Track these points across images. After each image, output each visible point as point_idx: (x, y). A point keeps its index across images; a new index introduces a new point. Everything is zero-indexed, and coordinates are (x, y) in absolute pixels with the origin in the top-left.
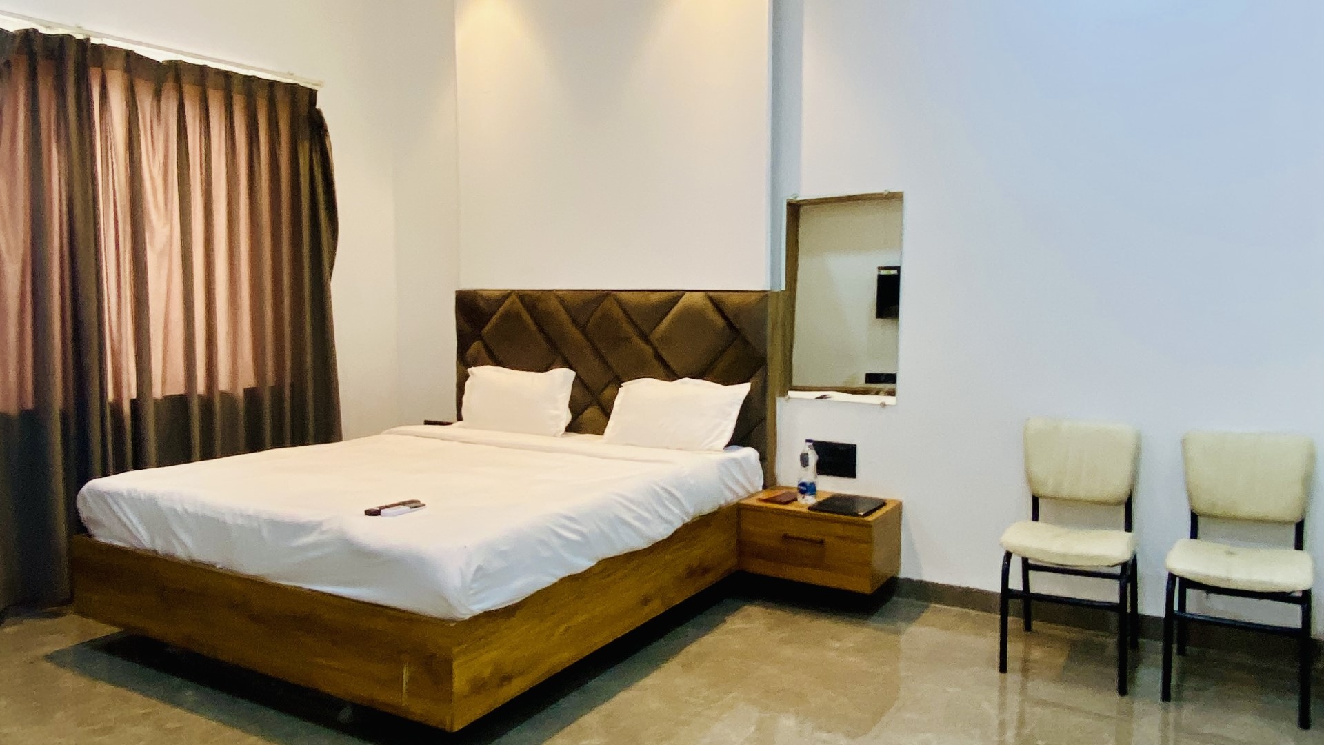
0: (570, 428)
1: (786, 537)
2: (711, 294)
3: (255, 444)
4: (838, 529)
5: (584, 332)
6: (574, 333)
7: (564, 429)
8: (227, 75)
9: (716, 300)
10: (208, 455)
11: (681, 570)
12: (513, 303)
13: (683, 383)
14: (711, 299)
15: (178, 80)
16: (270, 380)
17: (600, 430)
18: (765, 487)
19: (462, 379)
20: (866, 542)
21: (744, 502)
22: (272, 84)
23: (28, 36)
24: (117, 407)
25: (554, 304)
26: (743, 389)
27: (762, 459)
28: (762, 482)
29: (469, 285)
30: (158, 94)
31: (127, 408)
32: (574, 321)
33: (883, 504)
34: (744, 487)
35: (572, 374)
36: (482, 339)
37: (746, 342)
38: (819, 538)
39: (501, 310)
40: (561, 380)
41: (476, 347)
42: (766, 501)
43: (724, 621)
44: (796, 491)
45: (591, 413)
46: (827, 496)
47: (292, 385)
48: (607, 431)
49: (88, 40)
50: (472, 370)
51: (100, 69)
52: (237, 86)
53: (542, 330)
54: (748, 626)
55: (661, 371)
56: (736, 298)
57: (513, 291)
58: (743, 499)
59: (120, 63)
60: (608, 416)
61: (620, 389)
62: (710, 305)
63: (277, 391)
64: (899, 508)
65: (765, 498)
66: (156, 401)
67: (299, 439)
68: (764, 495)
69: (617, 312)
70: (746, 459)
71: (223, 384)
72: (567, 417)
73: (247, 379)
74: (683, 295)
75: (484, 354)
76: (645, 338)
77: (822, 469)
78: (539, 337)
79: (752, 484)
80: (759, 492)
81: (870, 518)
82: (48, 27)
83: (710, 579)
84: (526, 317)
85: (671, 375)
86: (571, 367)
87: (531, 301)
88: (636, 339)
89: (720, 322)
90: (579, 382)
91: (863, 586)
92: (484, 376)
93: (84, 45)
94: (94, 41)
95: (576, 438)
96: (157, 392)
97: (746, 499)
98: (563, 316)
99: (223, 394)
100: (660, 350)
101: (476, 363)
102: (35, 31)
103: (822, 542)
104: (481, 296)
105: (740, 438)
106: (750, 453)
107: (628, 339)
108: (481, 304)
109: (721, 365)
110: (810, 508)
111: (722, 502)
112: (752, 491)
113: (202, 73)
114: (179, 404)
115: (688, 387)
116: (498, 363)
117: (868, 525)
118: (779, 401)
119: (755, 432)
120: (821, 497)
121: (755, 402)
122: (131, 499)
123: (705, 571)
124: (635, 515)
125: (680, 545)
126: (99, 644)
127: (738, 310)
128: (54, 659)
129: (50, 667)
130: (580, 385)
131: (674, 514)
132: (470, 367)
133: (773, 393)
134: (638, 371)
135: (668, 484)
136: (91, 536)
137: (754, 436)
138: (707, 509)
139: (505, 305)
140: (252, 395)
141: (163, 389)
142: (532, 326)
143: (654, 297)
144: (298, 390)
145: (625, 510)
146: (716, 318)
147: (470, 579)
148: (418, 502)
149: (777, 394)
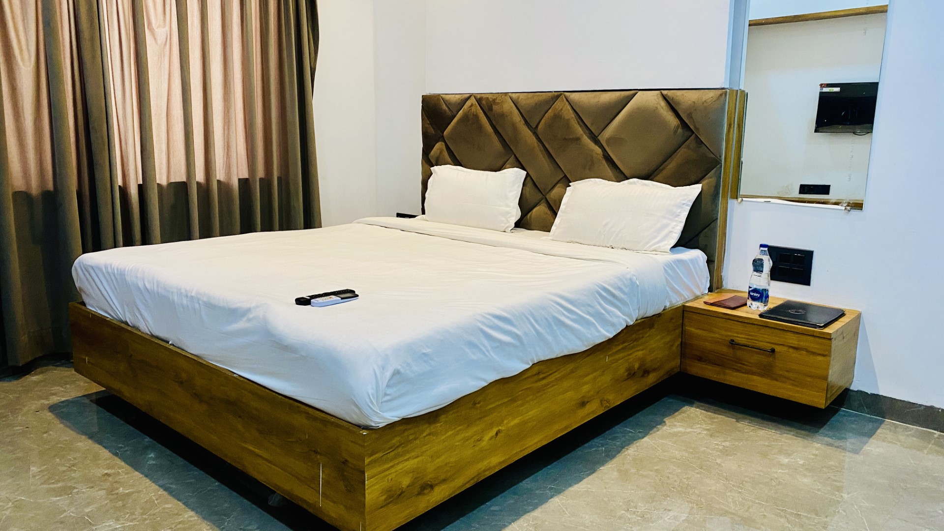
0: (519, 224)
1: (732, 343)
2: (665, 92)
3: (247, 228)
4: (793, 340)
5: (535, 134)
6: (527, 134)
7: (513, 225)
9: (670, 99)
10: (206, 233)
11: (622, 371)
12: (472, 105)
13: (631, 183)
14: (665, 98)
16: (260, 173)
17: (547, 228)
18: (710, 290)
19: (427, 175)
20: (824, 355)
21: (687, 305)
24: (124, 191)
25: (508, 106)
26: (693, 191)
27: (710, 262)
28: (708, 285)
29: (434, 89)
31: (134, 191)
32: (527, 123)
33: (842, 314)
34: (688, 289)
35: (526, 172)
36: (442, 139)
37: (700, 142)
38: (769, 347)
39: (460, 111)
40: (513, 179)
41: (439, 146)
42: (712, 304)
43: (662, 423)
44: (746, 295)
45: (540, 210)
46: (779, 303)
47: (279, 179)
48: (553, 228)
50: (435, 169)
53: (498, 132)
54: (689, 430)
55: (609, 171)
56: (693, 96)
57: (470, 94)
58: (687, 302)
60: (555, 214)
61: (569, 189)
62: (663, 103)
63: (266, 183)
64: (859, 316)
65: (712, 302)
66: (160, 186)
67: (287, 225)
68: (713, 298)
69: (569, 114)
70: (693, 261)
71: (219, 174)
72: (516, 214)
73: (241, 171)
74: (636, 93)
75: (446, 154)
76: (595, 139)
77: (776, 275)
78: (495, 138)
79: (698, 287)
80: (705, 295)
81: (829, 330)
83: (651, 379)
84: (484, 120)
85: (621, 177)
86: (524, 169)
87: (489, 105)
88: (587, 140)
89: (673, 121)
90: (528, 180)
91: (820, 401)
92: (444, 173)
95: (523, 233)
96: (161, 178)
97: (692, 301)
98: (517, 118)
99: (220, 183)
100: (608, 150)
101: (439, 162)
103: (773, 351)
104: (444, 100)
105: (687, 240)
106: (697, 256)
107: (578, 139)
108: (444, 107)
109: (672, 165)
110: (761, 316)
111: (668, 305)
112: (698, 293)
114: (181, 189)
115: (636, 187)
116: (457, 162)
117: (828, 338)
118: (732, 204)
119: (702, 235)
120: (771, 305)
121: (706, 202)
122: (108, 273)
123: (646, 372)
124: (574, 317)
125: (621, 347)
126: (94, 397)
127: (693, 109)
128: (53, 408)
129: (49, 416)
130: (530, 184)
131: (618, 317)
132: (433, 166)
133: (725, 197)
134: (587, 171)
135: (612, 286)
136: (84, 304)
137: (701, 239)
138: (650, 313)
139: (466, 107)
140: (244, 183)
141: (168, 177)
142: (489, 129)
143: (606, 98)
144: (284, 181)
145: (565, 313)
146: (670, 117)
147: (384, 385)
148: (352, 292)
149: (729, 196)
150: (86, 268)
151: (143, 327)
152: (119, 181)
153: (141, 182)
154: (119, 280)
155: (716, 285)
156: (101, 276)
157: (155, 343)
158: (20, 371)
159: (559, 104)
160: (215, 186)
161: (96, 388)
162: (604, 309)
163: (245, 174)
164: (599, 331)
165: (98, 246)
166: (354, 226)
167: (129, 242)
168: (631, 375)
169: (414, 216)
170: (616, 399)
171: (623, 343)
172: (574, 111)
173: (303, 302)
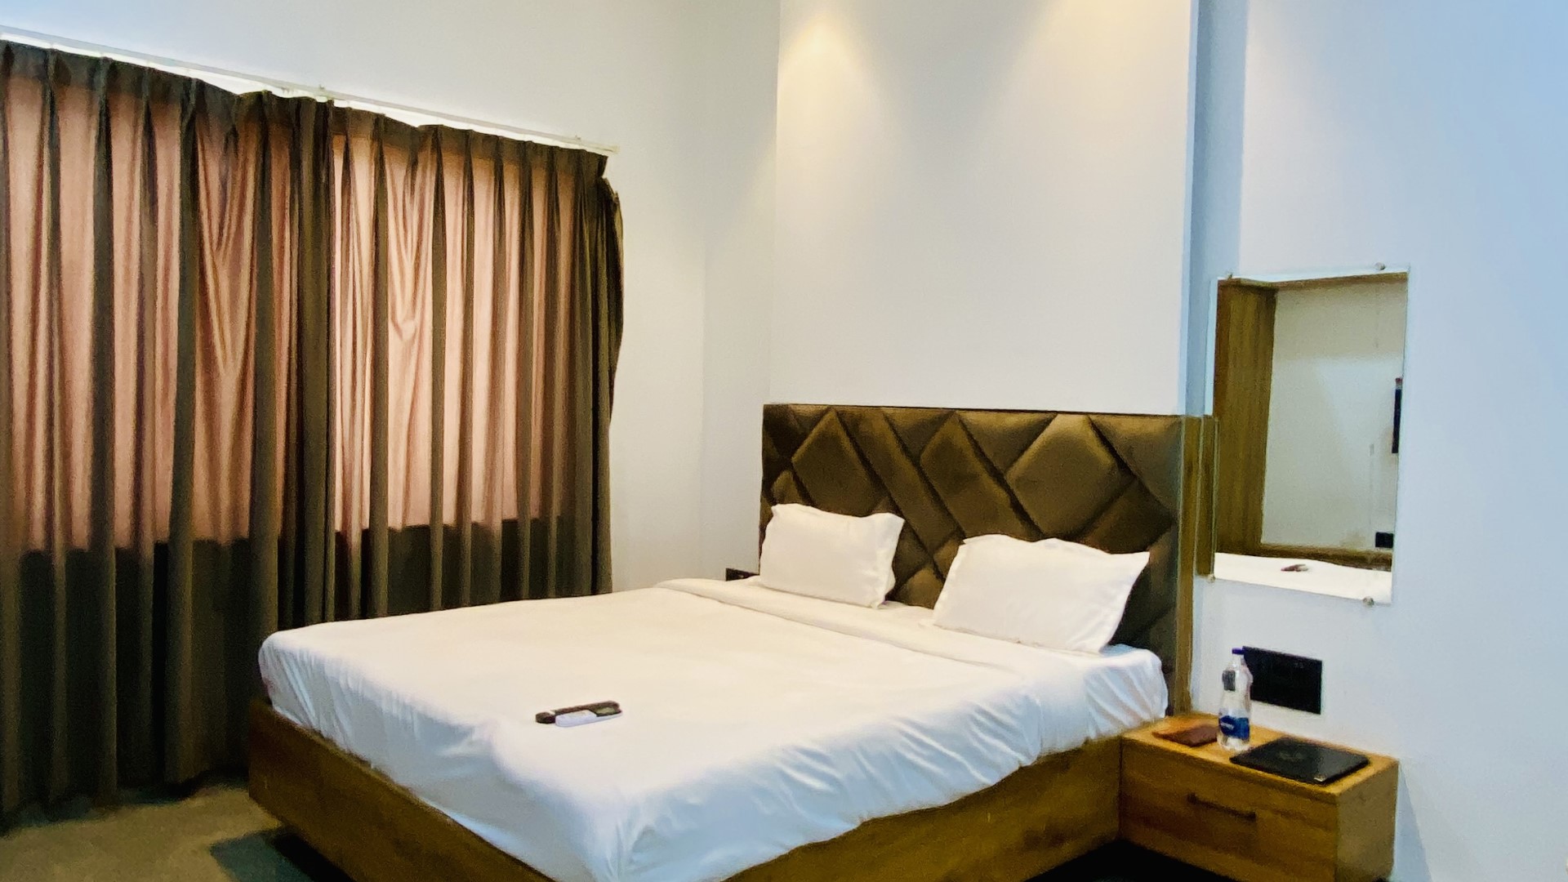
0: (891, 597)
1: (1192, 799)
2: (1094, 418)
3: (510, 591)
4: (1279, 800)
5: (916, 462)
6: (905, 465)
7: (882, 598)
9: (1100, 426)
12: (830, 423)
13: (1049, 546)
14: (1094, 426)
16: (534, 512)
17: (930, 603)
18: (1169, 712)
19: (766, 517)
20: (1327, 828)
21: (1127, 736)
24: (342, 538)
25: (880, 426)
26: (1137, 562)
27: (1167, 670)
28: (1165, 705)
29: (779, 398)
31: (355, 539)
32: (905, 449)
33: (1363, 762)
34: (1129, 711)
35: (900, 522)
36: (789, 466)
37: (1144, 492)
38: (1247, 809)
39: (815, 431)
40: (884, 528)
41: (784, 476)
42: (1166, 737)
44: (1215, 723)
45: (924, 576)
46: (1271, 738)
48: (938, 605)
50: (778, 509)
53: (865, 462)
55: (1018, 525)
56: (1132, 425)
57: (828, 409)
58: (1129, 730)
60: (944, 580)
61: (961, 547)
62: (1093, 434)
63: (540, 526)
64: (1391, 772)
65: (1167, 733)
66: (392, 531)
67: (567, 588)
68: (1165, 727)
69: (961, 440)
70: (1137, 669)
71: (476, 514)
72: (887, 581)
73: (507, 508)
74: (1052, 419)
75: (793, 488)
76: (999, 477)
77: (1259, 692)
78: (861, 471)
79: (1145, 707)
80: (1157, 720)
81: (1334, 789)
84: (846, 443)
85: (1034, 533)
86: (901, 516)
88: (987, 481)
89: (1106, 459)
90: (906, 533)
92: (792, 515)
95: (899, 610)
96: (395, 519)
97: (1134, 730)
98: (892, 442)
99: (475, 525)
100: (1017, 493)
101: (783, 500)
103: (1252, 817)
104: (794, 414)
105: (1130, 633)
106: (1145, 660)
107: (974, 478)
108: (793, 423)
109: (1108, 520)
110: (1235, 760)
111: (1092, 735)
112: (1146, 717)
114: (421, 535)
115: (1055, 551)
116: (808, 500)
117: (1331, 800)
118: (1198, 582)
119: (1153, 630)
120: (1256, 741)
121: (1155, 579)
122: (303, 662)
123: (1058, 839)
125: (1012, 799)
126: (273, 836)
127: (1131, 443)
128: (217, 850)
129: (210, 861)
130: (908, 535)
131: (1003, 754)
132: (775, 504)
133: (1188, 570)
134: (986, 523)
135: (993, 706)
136: (269, 702)
137: (1153, 634)
138: (1062, 745)
139: (822, 424)
140: (510, 527)
141: (405, 518)
142: (852, 454)
143: (1012, 420)
144: (567, 522)
146: (1101, 453)
147: (631, 843)
148: (615, 705)
149: (1194, 571)
150: (278, 654)
152: (338, 526)
153: (366, 525)
155: (1179, 705)
156: (294, 666)
157: (352, 768)
159: (948, 427)
160: (468, 532)
161: (274, 824)
163: (511, 513)
164: (969, 775)
165: (296, 618)
166: (657, 593)
167: (343, 615)
168: (1032, 842)
169: (747, 575)
171: (1014, 796)
172: (970, 436)
173: (545, 719)
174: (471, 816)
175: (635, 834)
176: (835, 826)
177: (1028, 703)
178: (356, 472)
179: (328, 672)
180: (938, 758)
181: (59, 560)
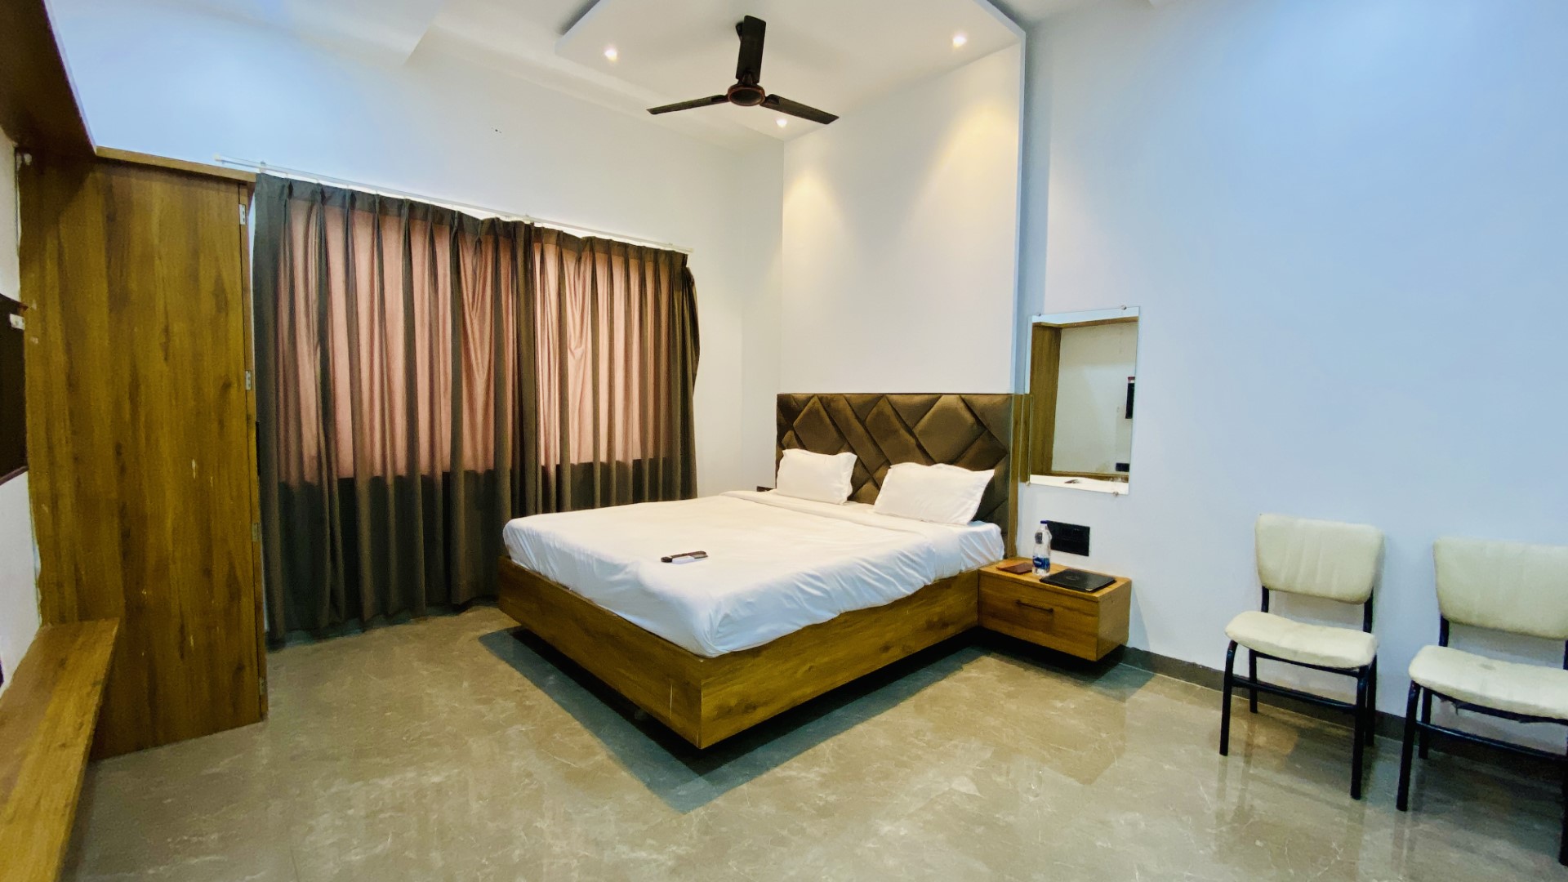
0: (851, 498)
1: (1019, 603)
2: (963, 396)
3: (638, 498)
4: (1068, 602)
5: (862, 423)
6: (859, 428)
7: (846, 499)
8: (626, 246)
9: (966, 401)
10: (606, 503)
11: (922, 623)
12: (814, 403)
13: (938, 468)
14: (963, 400)
15: (592, 250)
16: (650, 454)
17: (872, 502)
18: (1005, 557)
19: (780, 457)
20: (1092, 616)
21: (982, 569)
22: (656, 252)
23: (494, 223)
24: (545, 469)
25: (843, 404)
26: (988, 475)
27: (1004, 534)
28: (1003, 553)
29: (787, 390)
30: (579, 260)
31: (552, 470)
32: (857, 417)
33: (1112, 581)
34: (981, 554)
35: (855, 457)
36: (793, 429)
37: (991, 436)
38: (1047, 606)
39: (806, 408)
40: (845, 461)
41: (789, 434)
42: (1003, 570)
43: (960, 668)
44: (1031, 562)
45: (868, 487)
46: (1062, 570)
47: (664, 460)
48: (877, 502)
49: (533, 224)
50: (786, 452)
51: (540, 244)
52: (631, 253)
53: (834, 424)
54: (981, 676)
55: (921, 457)
56: (985, 400)
57: (813, 396)
58: (983, 567)
59: (553, 239)
60: (879, 489)
61: (889, 470)
62: (962, 405)
63: (654, 463)
64: (1128, 585)
65: (1003, 567)
66: (573, 465)
67: (669, 496)
68: (1003, 565)
69: (888, 411)
70: (987, 533)
71: (619, 456)
72: (848, 490)
73: (636, 453)
74: (940, 397)
75: (794, 441)
76: (910, 432)
77: (1056, 545)
78: (831, 427)
79: (991, 553)
80: (999, 561)
81: (1097, 595)
82: (506, 216)
83: (951, 631)
84: (823, 413)
85: (930, 461)
86: (854, 452)
87: (827, 402)
88: (903, 432)
89: (969, 418)
90: (859, 462)
91: (1091, 655)
92: (793, 455)
93: (529, 228)
94: (537, 225)
95: (855, 505)
96: (574, 459)
97: (986, 566)
98: (849, 412)
99: (618, 463)
100: (920, 440)
101: (789, 447)
102: (498, 219)
103: (1051, 611)
104: (794, 399)
105: (985, 513)
106: (992, 529)
107: (896, 432)
108: (794, 403)
109: (971, 453)
110: (1042, 581)
111: (964, 569)
112: (993, 559)
113: (608, 246)
114: (588, 468)
115: (942, 471)
116: (803, 447)
117: (1095, 601)
118: (1022, 486)
119: (997, 511)
120: (1053, 571)
121: (998, 486)
122: (529, 535)
123: (945, 625)
124: (876, 577)
125: (920, 603)
126: (512, 632)
127: (985, 409)
128: (484, 639)
129: (479, 645)
130: (860, 465)
131: (915, 577)
132: (784, 449)
133: (1015, 479)
134: (903, 456)
135: (911, 552)
136: (510, 558)
137: (996, 514)
138: (947, 574)
139: (810, 404)
140: (638, 464)
141: (579, 458)
142: (828, 420)
143: (917, 399)
144: (668, 462)
145: (867, 573)
146: (967, 416)
147: (717, 624)
148: (704, 553)
149: (1019, 479)
150: (513, 531)
151: (551, 576)
152: (543, 462)
153: (558, 462)
154: (535, 538)
155: (1010, 552)
156: (523, 536)
157: (559, 590)
158: (459, 609)
159: (881, 403)
160: (614, 466)
161: (513, 624)
162: (902, 570)
163: (637, 455)
164: (898, 589)
165: (523, 513)
166: (720, 498)
167: (546, 510)
168: (931, 626)
169: (768, 489)
170: (917, 646)
171: (922, 599)
172: (894, 409)
173: (667, 560)
174: (626, 612)
175: (720, 617)
176: (825, 616)
177: (929, 552)
178: (552, 432)
179: (544, 540)
180: (880, 579)
181: (390, 480)
